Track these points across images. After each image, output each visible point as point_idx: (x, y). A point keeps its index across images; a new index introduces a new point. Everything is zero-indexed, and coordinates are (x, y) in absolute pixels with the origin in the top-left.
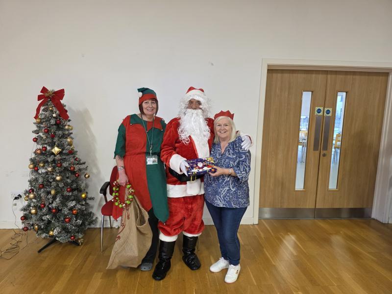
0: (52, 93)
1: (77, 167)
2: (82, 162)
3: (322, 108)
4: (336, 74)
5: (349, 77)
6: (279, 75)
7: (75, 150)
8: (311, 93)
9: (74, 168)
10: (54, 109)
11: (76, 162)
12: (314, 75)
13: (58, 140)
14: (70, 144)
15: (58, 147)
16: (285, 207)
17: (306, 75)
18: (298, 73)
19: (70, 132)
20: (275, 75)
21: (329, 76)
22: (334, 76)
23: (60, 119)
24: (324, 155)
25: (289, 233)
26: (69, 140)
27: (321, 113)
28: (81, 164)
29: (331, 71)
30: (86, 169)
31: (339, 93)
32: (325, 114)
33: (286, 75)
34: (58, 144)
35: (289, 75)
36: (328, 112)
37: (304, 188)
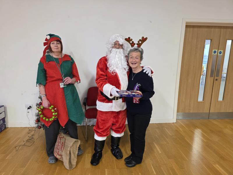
3: (217, 50)
4: (227, 28)
6: (191, 29)
8: (210, 40)
12: (213, 29)
16: (191, 112)
17: (208, 29)
18: (203, 28)
20: (188, 29)
21: (222, 30)
22: (225, 30)
24: (217, 80)
25: (196, 128)
27: (216, 54)
29: (224, 27)
31: (228, 40)
32: (219, 54)
33: (196, 29)
35: (197, 29)
36: (220, 53)
37: (203, 100)
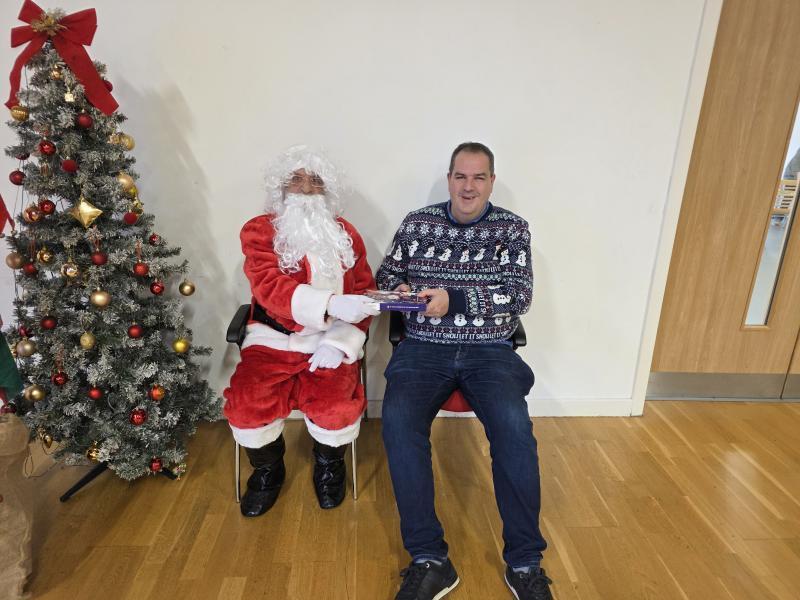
0: (57, 22)
1: (154, 265)
2: (169, 247)
7: (146, 211)
9: (147, 269)
10: (68, 77)
11: (151, 249)
13: (91, 179)
14: (128, 195)
15: (92, 201)
16: (710, 370)
19: (127, 155)
23: (88, 112)
25: (733, 445)
26: (123, 181)
28: (168, 254)
30: (183, 268)
34: (90, 192)
37: (766, 324)
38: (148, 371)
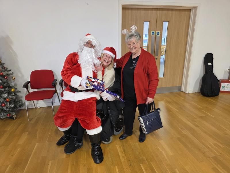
1: (5, 73)
2: (8, 70)
5: (169, 12)
6: (130, 11)
8: (148, 22)
9: (3, 74)
11: (4, 70)
12: (150, 11)
17: (145, 11)
18: (140, 10)
20: (127, 11)
21: (158, 12)
22: (161, 12)
27: (154, 35)
29: (159, 9)
30: (12, 74)
31: (164, 22)
32: (156, 35)
33: (134, 11)
36: (158, 34)
38: (5, 95)
